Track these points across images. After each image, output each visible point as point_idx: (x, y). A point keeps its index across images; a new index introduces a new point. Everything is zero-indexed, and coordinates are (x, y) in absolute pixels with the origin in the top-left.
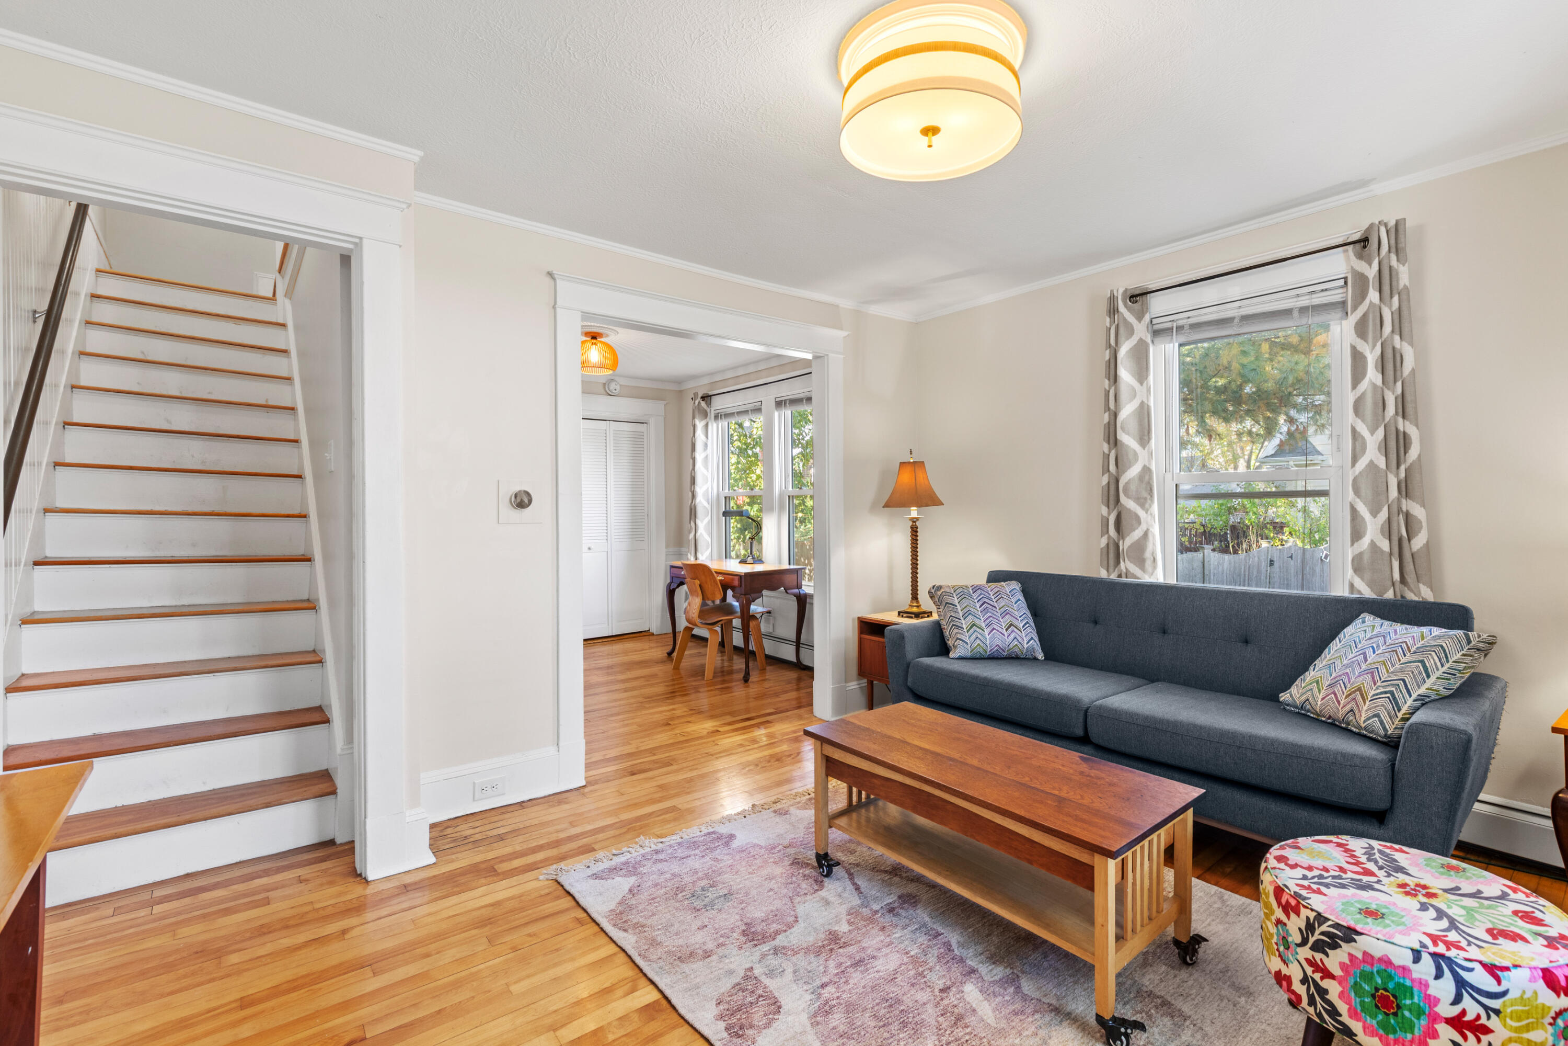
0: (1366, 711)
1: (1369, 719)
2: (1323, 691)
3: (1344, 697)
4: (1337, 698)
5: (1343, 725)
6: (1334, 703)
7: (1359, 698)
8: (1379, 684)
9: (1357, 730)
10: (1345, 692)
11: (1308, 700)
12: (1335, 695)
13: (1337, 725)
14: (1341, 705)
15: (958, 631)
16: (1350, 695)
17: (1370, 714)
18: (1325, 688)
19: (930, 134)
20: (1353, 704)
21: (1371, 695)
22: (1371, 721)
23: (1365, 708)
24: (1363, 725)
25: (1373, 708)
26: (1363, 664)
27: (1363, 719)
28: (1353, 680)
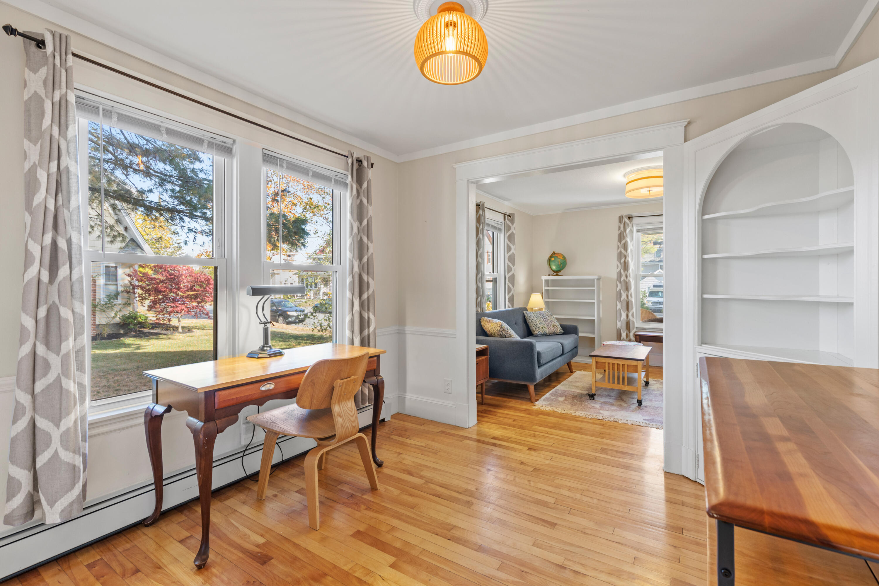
0: (559, 329)
9: (556, 334)
13: (550, 334)
26: (548, 320)
27: (559, 331)
28: (551, 324)
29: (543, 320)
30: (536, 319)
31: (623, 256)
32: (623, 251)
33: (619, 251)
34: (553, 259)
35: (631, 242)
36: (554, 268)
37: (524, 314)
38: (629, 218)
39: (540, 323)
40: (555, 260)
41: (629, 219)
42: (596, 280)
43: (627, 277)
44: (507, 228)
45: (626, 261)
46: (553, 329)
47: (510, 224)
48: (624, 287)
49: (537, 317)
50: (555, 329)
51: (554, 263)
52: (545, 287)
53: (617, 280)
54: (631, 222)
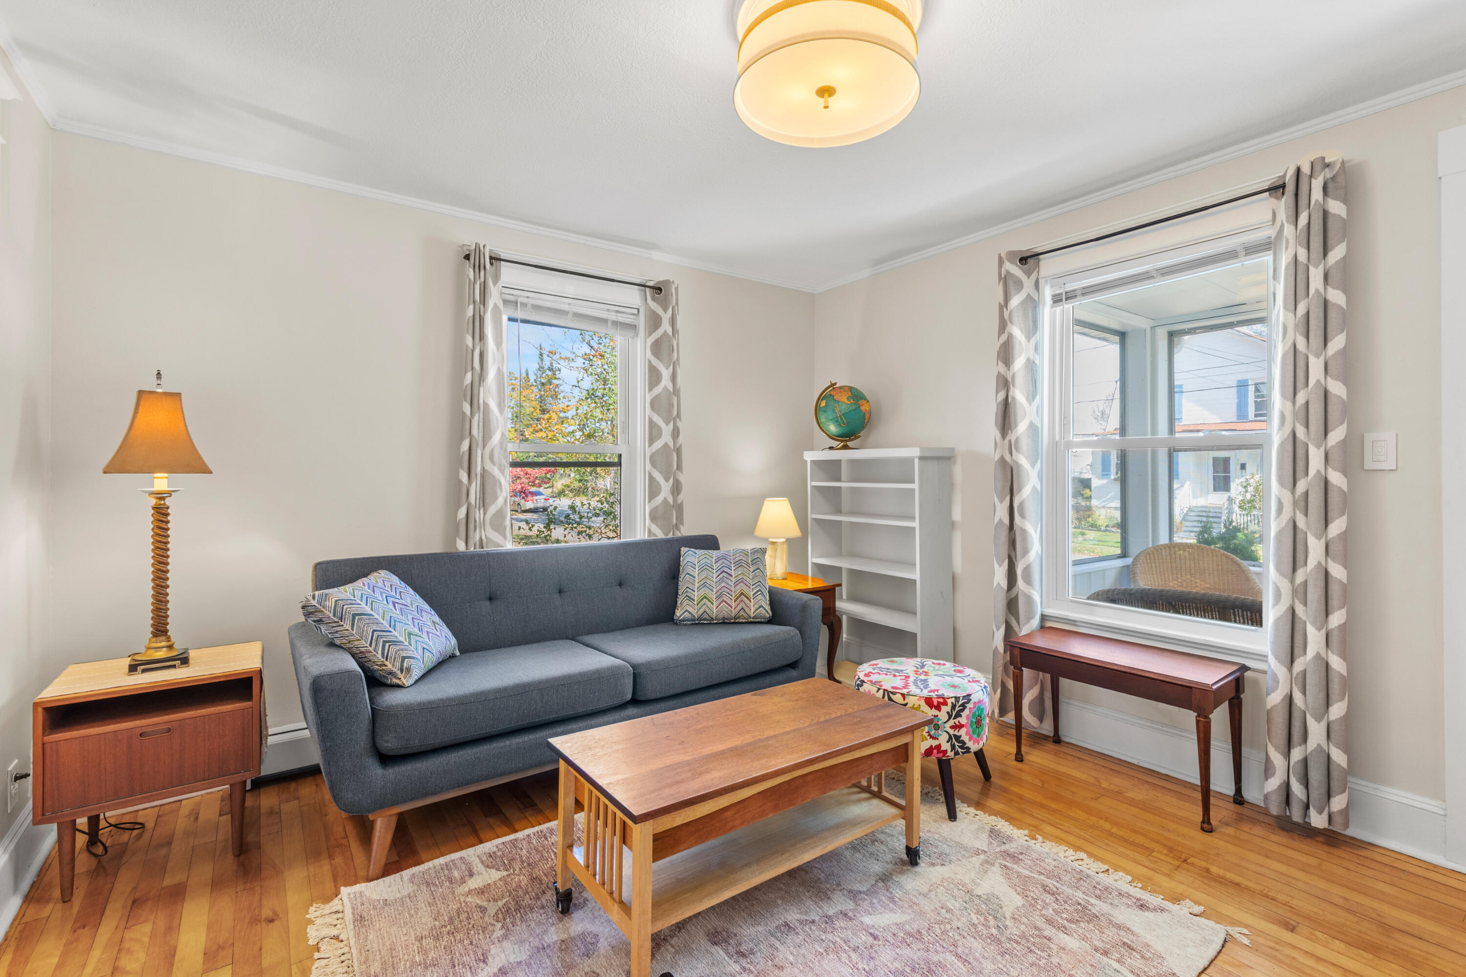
0: (754, 605)
1: (757, 610)
2: (714, 603)
4: (728, 604)
5: (732, 621)
6: (727, 608)
7: (745, 599)
8: (752, 587)
9: (745, 620)
10: (733, 598)
12: (726, 602)
13: (728, 622)
14: (733, 608)
15: (398, 648)
16: (737, 599)
17: (757, 606)
18: (715, 601)
19: (826, 95)
20: (742, 604)
21: (752, 594)
22: (759, 610)
24: (752, 615)
25: (756, 603)
26: (731, 578)
27: (752, 611)
28: (733, 589)
29: (715, 575)
30: (695, 574)
34: (823, 403)
35: (1029, 339)
38: (1024, 260)
39: (702, 586)
41: (1026, 262)
42: (916, 461)
44: (655, 322)
46: (734, 605)
47: (659, 310)
49: (703, 568)
50: (748, 606)
54: (1028, 274)
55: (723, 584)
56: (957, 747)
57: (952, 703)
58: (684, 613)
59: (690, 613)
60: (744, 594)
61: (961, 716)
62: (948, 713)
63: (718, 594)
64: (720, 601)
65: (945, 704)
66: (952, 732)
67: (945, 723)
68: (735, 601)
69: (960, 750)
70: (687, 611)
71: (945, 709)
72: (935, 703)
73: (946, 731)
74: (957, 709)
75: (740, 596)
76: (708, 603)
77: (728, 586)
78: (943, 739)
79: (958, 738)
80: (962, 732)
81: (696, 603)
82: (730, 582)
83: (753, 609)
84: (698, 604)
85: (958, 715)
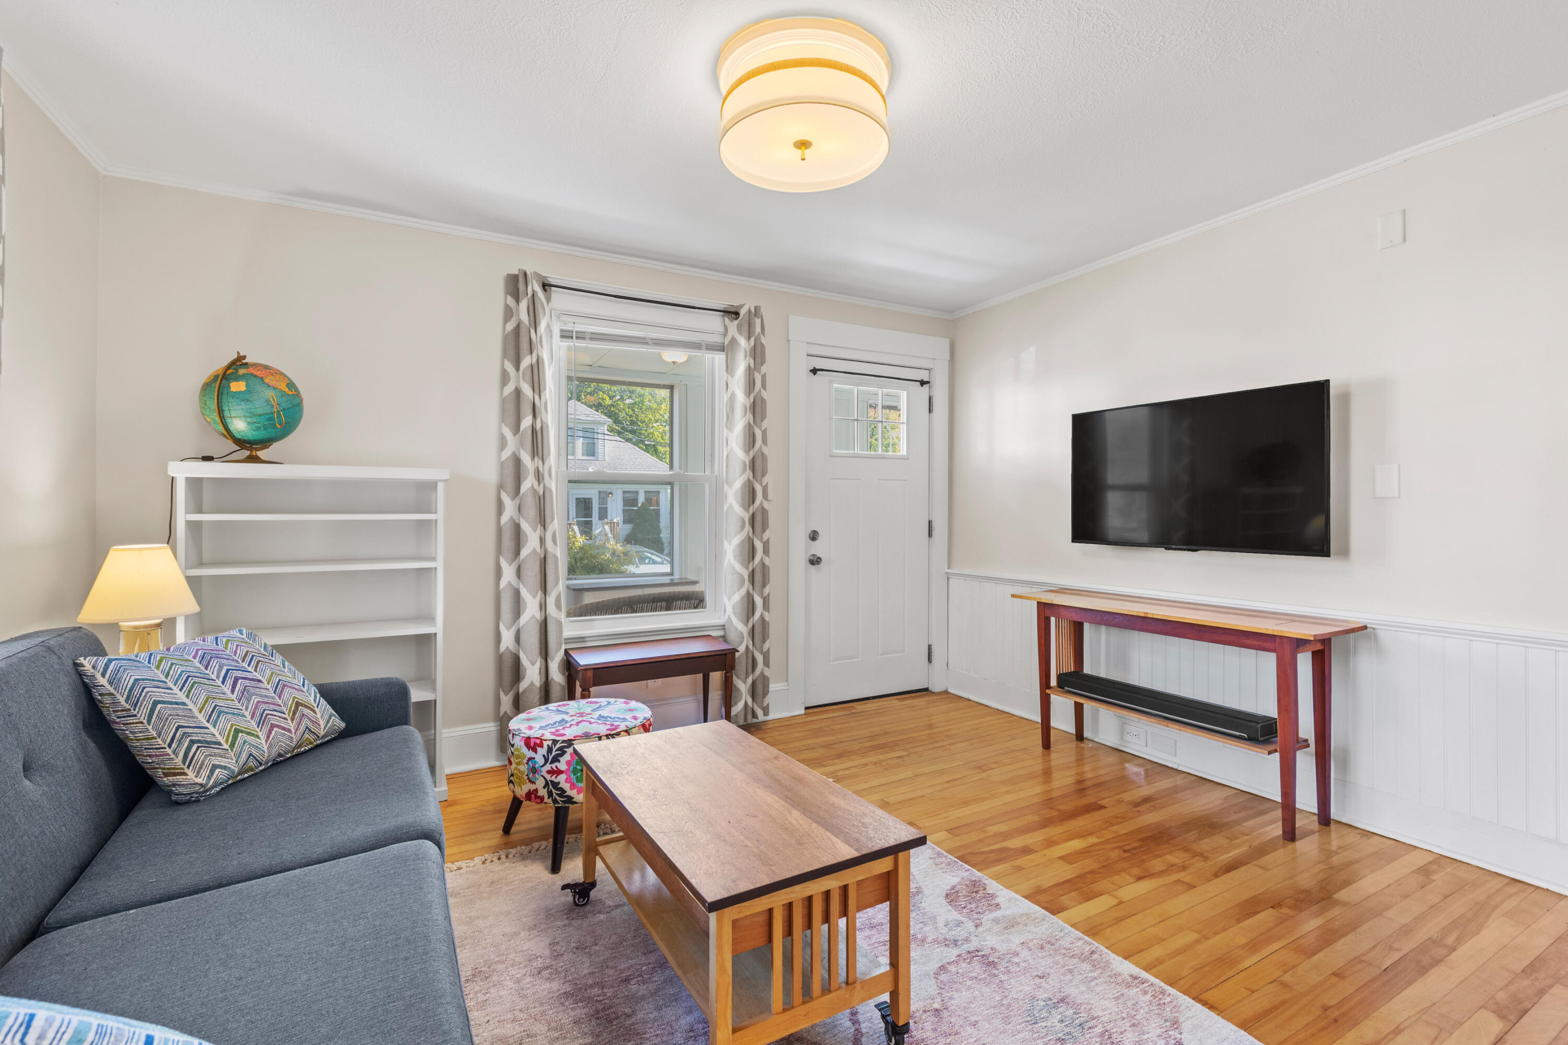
0: (322, 717)
1: (328, 722)
2: (260, 734)
3: (289, 721)
4: (284, 729)
5: (289, 755)
6: (283, 735)
7: (306, 711)
9: (310, 746)
10: (287, 716)
11: (251, 755)
12: (278, 727)
13: (281, 762)
14: (293, 731)
16: (294, 714)
18: (258, 730)
21: (313, 701)
22: (331, 722)
23: (319, 716)
24: (322, 734)
25: (324, 712)
26: (261, 685)
27: (322, 726)
28: (280, 702)
29: (227, 689)
30: (182, 697)
31: (526, 409)
32: (527, 390)
33: (509, 389)
34: (237, 386)
36: (239, 426)
37: (81, 675)
38: (544, 286)
39: (215, 714)
40: (249, 391)
41: (545, 290)
42: (441, 486)
43: (539, 476)
45: (538, 426)
46: (292, 727)
48: (531, 510)
49: (186, 683)
50: (305, 721)
51: (243, 405)
52: (187, 512)
53: (501, 487)
54: (550, 300)
55: (254, 699)
56: (554, 794)
57: (548, 745)
58: (212, 772)
59: (225, 768)
60: (302, 705)
61: (559, 761)
62: (544, 756)
63: (257, 718)
64: (266, 729)
65: (541, 746)
66: (548, 777)
67: (542, 766)
68: (292, 720)
69: (558, 798)
70: (215, 767)
71: (542, 751)
72: (532, 745)
73: (542, 776)
74: (554, 753)
75: (296, 709)
76: (250, 739)
77: (266, 700)
78: (540, 783)
79: (556, 785)
80: (562, 778)
81: (226, 746)
82: (265, 693)
83: (322, 723)
84: (232, 746)
85: (556, 759)
